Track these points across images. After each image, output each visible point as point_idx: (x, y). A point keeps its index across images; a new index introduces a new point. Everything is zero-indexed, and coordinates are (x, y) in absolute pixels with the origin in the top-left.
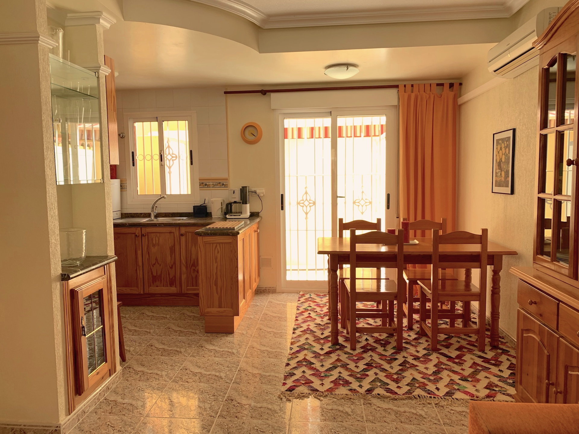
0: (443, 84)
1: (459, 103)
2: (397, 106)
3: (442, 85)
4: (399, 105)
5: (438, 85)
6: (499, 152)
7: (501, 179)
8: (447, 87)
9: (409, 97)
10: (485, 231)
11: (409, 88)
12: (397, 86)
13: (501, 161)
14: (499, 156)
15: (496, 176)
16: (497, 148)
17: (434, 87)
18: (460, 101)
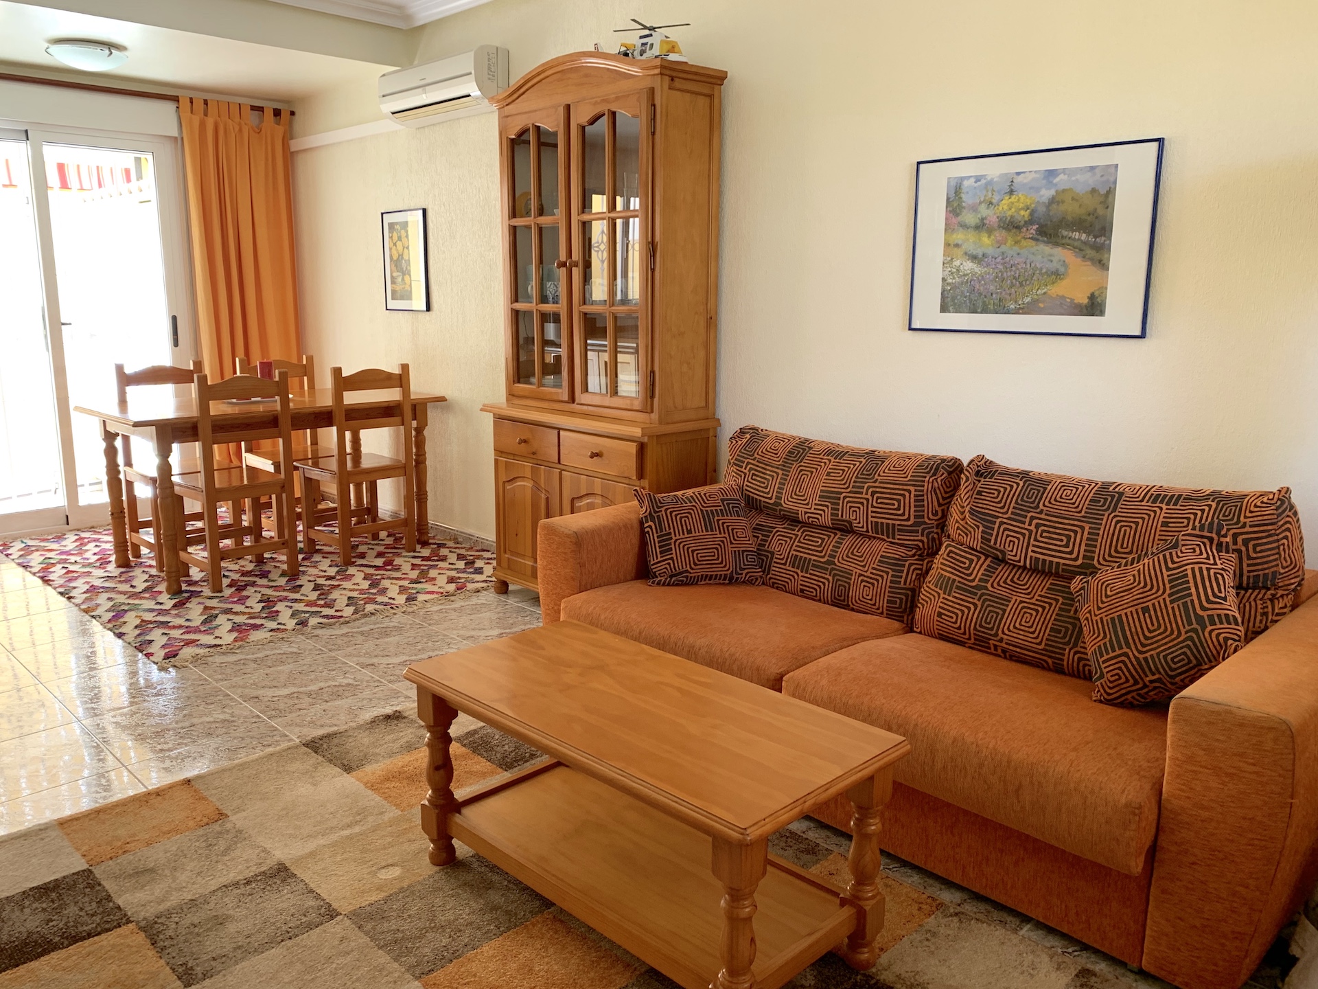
0: (263, 108)
1: (292, 150)
2: (176, 138)
3: (261, 109)
4: (182, 138)
5: (253, 108)
6: (395, 244)
7: (404, 288)
8: (269, 114)
9: (203, 125)
10: (405, 367)
11: (199, 105)
12: (175, 99)
13: (403, 258)
14: (397, 250)
15: (393, 282)
16: (391, 238)
17: (246, 111)
18: (295, 145)
